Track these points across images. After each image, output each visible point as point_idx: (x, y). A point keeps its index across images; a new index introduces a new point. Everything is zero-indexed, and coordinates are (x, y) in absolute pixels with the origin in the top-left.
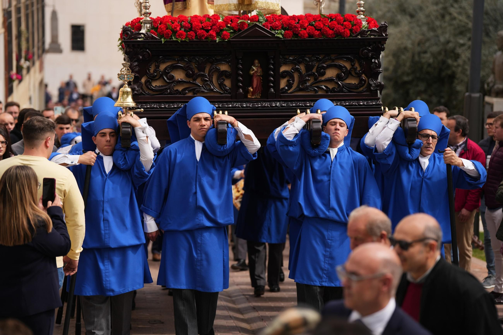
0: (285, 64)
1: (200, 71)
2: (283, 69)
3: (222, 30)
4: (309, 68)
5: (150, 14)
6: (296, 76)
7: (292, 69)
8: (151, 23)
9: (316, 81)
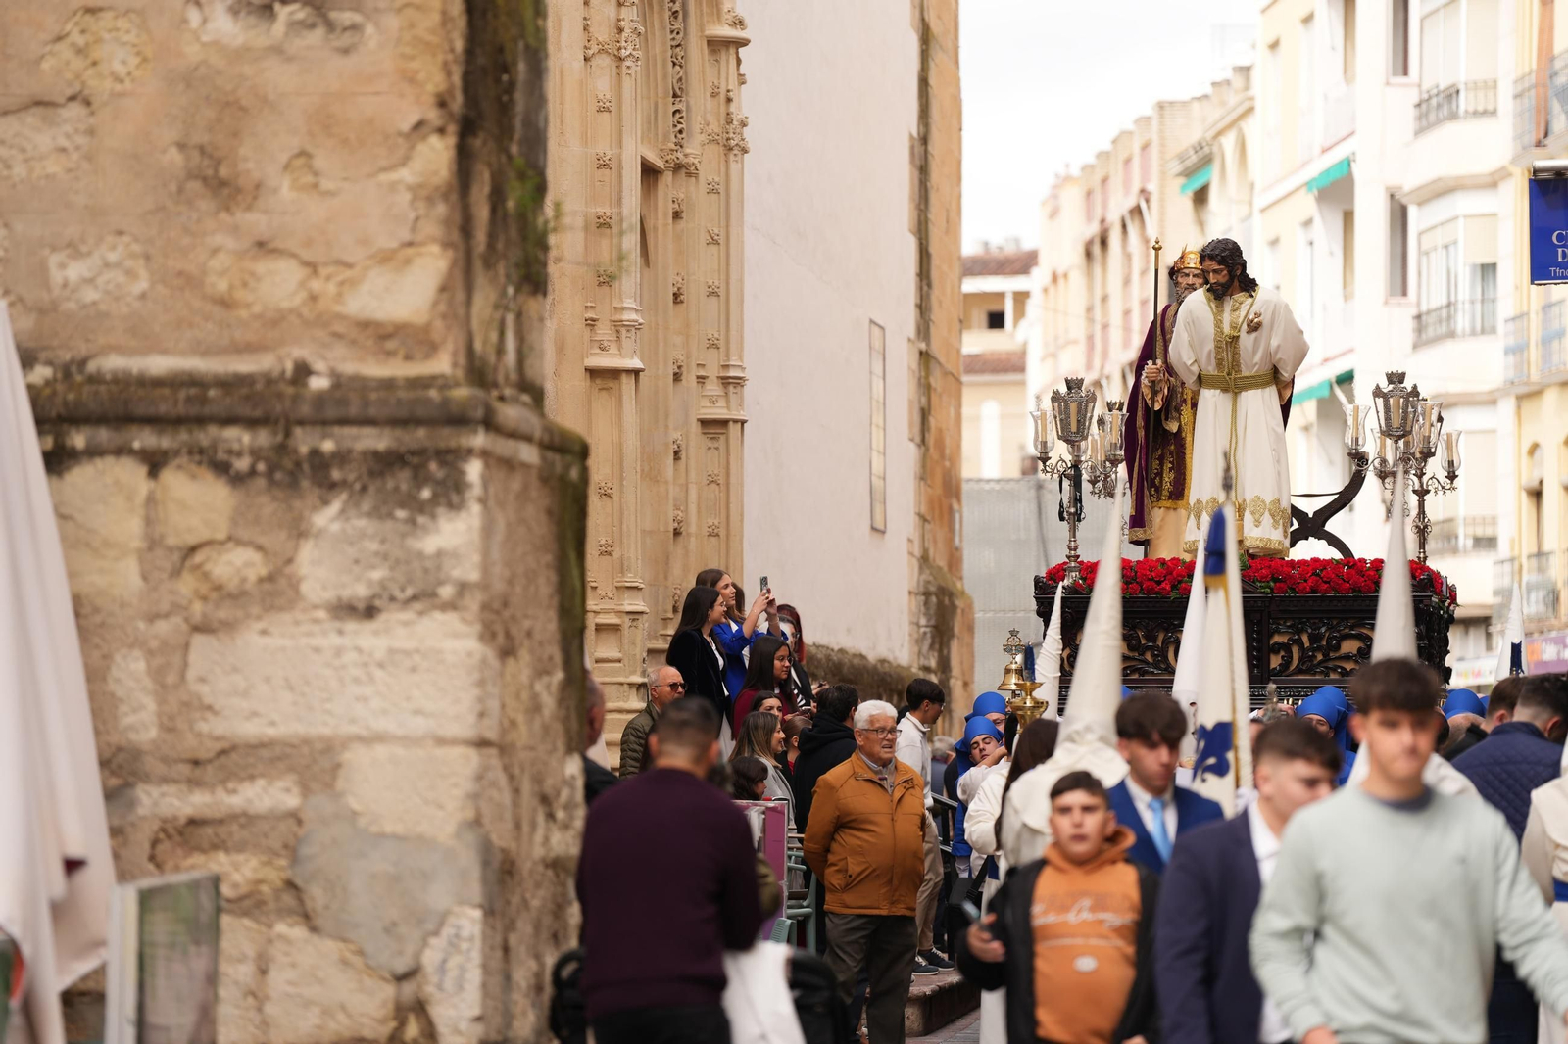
0: (1279, 632)
1: (1149, 641)
2: (1277, 639)
3: (1180, 582)
4: (1313, 639)
5: (1078, 557)
6: (1295, 650)
7: (1288, 640)
8: (1080, 572)
9: (1327, 658)
